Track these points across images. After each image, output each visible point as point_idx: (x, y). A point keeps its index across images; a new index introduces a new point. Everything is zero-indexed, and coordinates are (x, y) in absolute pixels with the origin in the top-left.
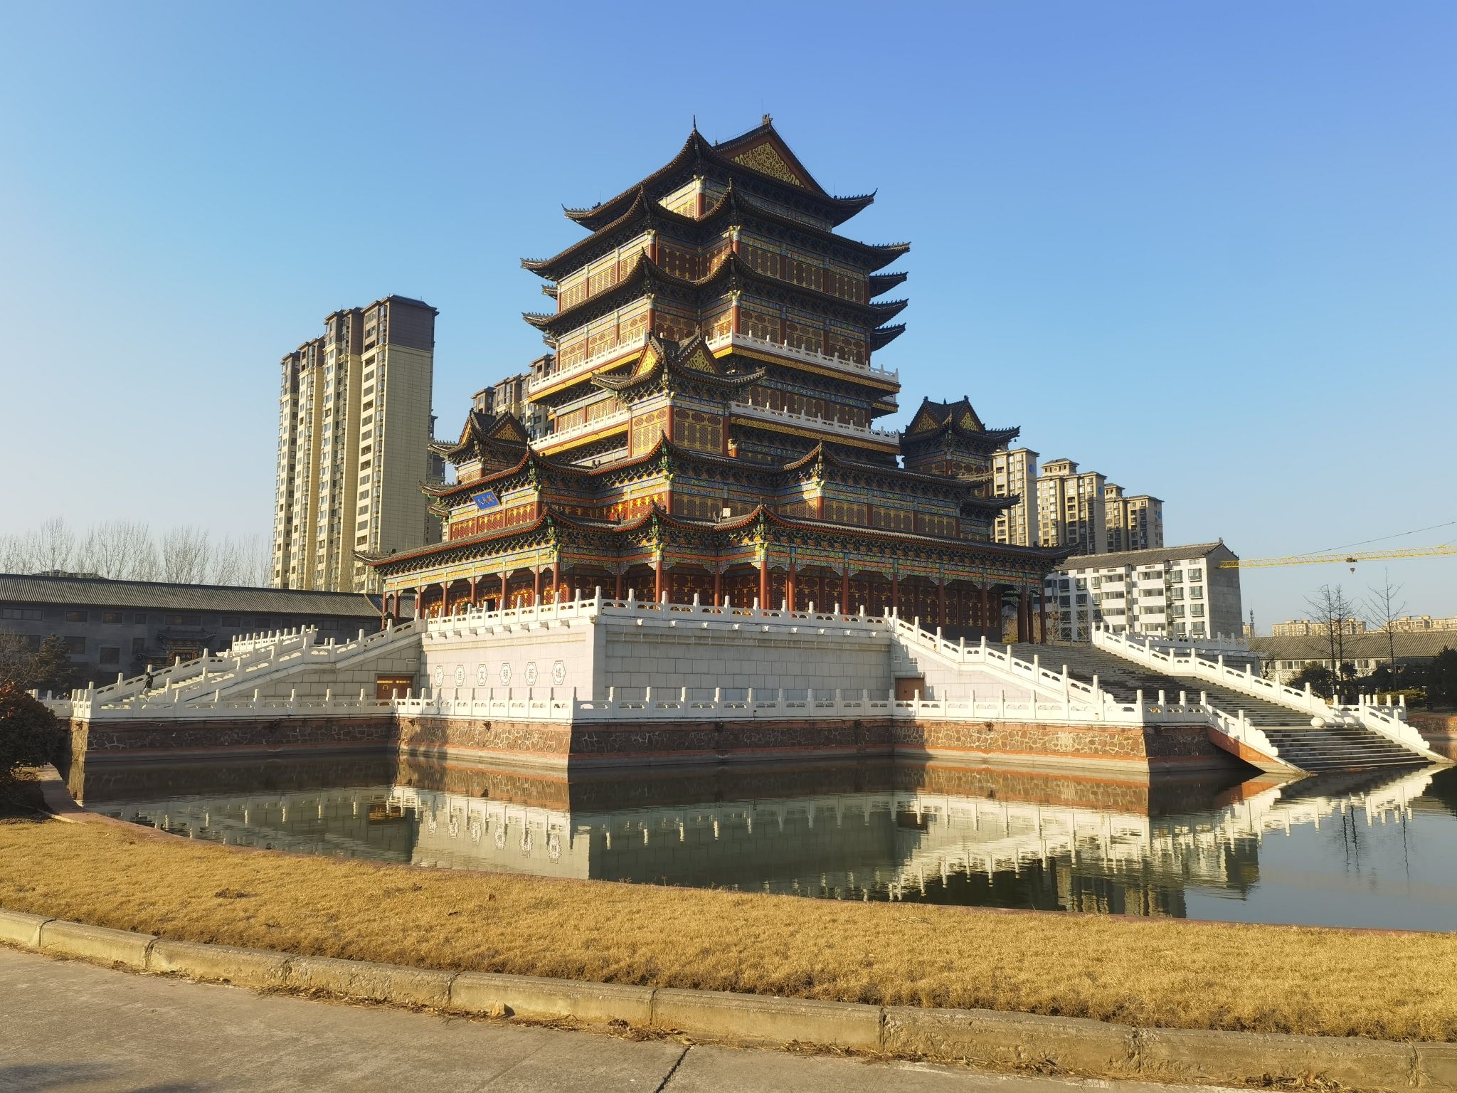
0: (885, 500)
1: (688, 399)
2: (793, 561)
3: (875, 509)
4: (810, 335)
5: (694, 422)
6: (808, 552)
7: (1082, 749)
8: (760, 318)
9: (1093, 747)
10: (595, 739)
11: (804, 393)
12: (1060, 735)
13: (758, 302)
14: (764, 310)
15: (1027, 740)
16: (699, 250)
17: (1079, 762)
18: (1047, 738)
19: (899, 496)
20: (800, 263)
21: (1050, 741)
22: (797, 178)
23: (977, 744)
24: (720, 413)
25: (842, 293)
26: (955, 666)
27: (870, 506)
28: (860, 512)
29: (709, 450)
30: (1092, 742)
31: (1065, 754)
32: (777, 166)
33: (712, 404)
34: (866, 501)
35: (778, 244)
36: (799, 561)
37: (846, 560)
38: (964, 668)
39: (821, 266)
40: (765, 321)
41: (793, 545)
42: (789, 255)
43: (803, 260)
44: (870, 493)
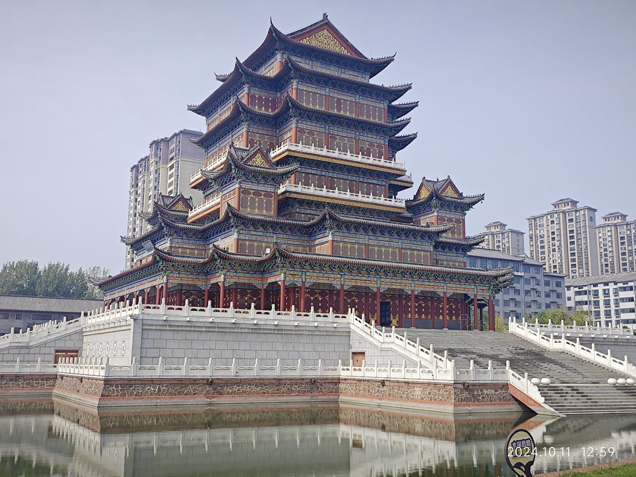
0: (378, 241)
1: (250, 183)
2: (304, 280)
3: (370, 247)
4: (346, 142)
5: (254, 196)
6: (315, 274)
7: (425, 398)
8: (311, 133)
9: (430, 396)
10: (120, 388)
11: (341, 177)
12: (416, 389)
13: (310, 123)
14: (314, 128)
15: (400, 392)
16: (279, 95)
17: (422, 406)
18: (409, 391)
19: (388, 239)
20: (339, 100)
21: (411, 392)
22: (345, 49)
23: (377, 394)
24: (272, 191)
25: (368, 116)
26: (379, 344)
27: (367, 246)
28: (360, 250)
29: (264, 213)
30: (430, 393)
31: (416, 401)
32: (332, 43)
33: (266, 186)
34: (364, 242)
35: (323, 88)
36: (308, 280)
37: (342, 279)
38: (383, 346)
39: (354, 100)
40: (314, 135)
41: (304, 270)
42: (331, 95)
43: (341, 97)
44: (367, 237)
